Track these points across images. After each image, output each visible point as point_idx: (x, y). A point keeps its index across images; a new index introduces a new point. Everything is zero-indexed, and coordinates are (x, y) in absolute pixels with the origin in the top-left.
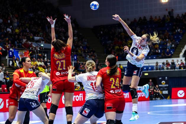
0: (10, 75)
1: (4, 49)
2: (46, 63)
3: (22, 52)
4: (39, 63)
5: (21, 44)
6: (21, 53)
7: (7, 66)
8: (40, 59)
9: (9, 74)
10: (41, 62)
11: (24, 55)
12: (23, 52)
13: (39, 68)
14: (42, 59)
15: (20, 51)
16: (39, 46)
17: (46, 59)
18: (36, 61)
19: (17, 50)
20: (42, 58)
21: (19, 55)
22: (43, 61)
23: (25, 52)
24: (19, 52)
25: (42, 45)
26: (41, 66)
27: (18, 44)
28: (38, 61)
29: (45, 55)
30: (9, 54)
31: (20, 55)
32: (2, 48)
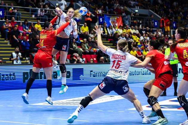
1: (94, 15)
3: (113, 19)
4: (133, 31)
5: (112, 10)
6: (112, 20)
8: (134, 27)
10: (135, 29)
11: (116, 22)
12: (115, 18)
13: (133, 36)
14: (136, 27)
15: (112, 17)
16: (133, 12)
17: (141, 26)
18: (129, 29)
19: (108, 17)
20: (136, 25)
21: (110, 21)
22: (137, 29)
23: (117, 18)
24: (111, 19)
25: (137, 11)
26: (134, 34)
27: (109, 10)
28: (132, 29)
29: (140, 21)
30: (100, 20)
31: (112, 22)
32: (91, 14)
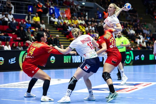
0: (51, 32)
2: (86, 22)
3: (63, 10)
4: (80, 22)
5: (62, 2)
6: (61, 11)
7: (47, 23)
8: (81, 18)
9: (49, 31)
10: (82, 20)
11: (65, 13)
12: (64, 10)
13: (80, 26)
14: (83, 18)
15: (61, 9)
16: (80, 4)
17: (87, 17)
18: (77, 19)
19: (58, 8)
20: (83, 16)
21: (60, 13)
22: (84, 20)
23: (66, 10)
24: (60, 10)
25: (84, 4)
26: (81, 24)
27: (59, 2)
28: (79, 20)
29: (86, 13)
30: (50, 11)
31: (61, 13)
32: (42, 6)
